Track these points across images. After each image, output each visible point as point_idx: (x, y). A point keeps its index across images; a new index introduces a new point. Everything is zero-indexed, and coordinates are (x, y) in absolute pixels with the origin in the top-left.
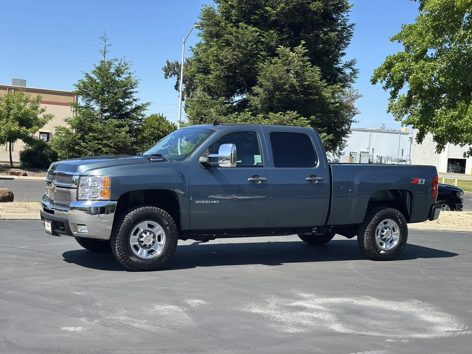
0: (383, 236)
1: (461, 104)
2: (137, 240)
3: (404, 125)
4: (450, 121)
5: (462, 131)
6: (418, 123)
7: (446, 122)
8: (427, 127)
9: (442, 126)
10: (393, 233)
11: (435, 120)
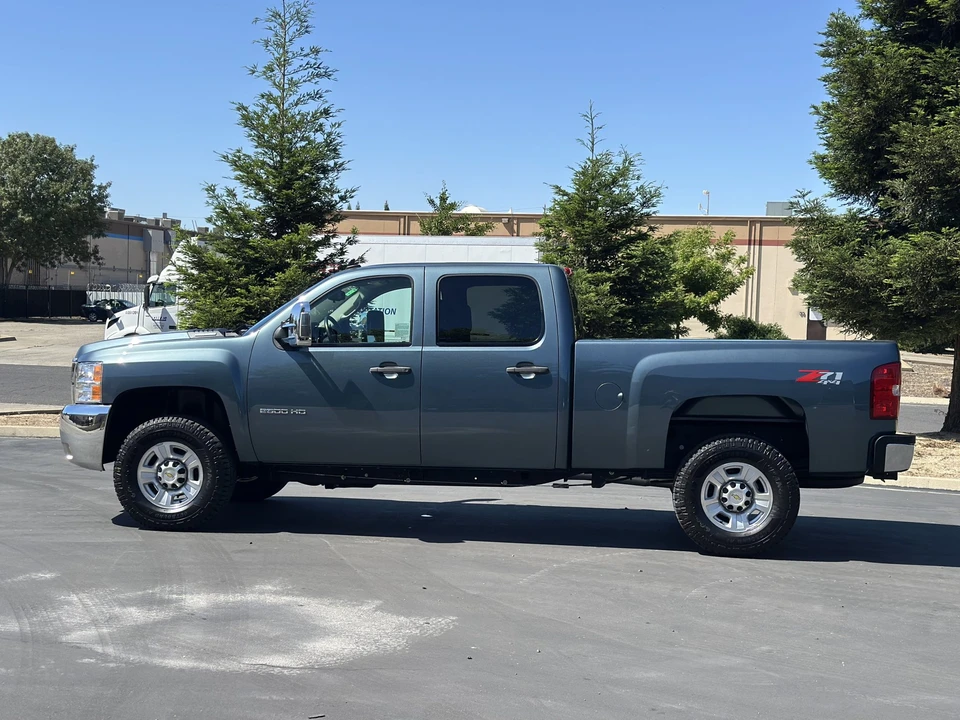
0: (725, 500)
2: (154, 475)
10: (758, 495)
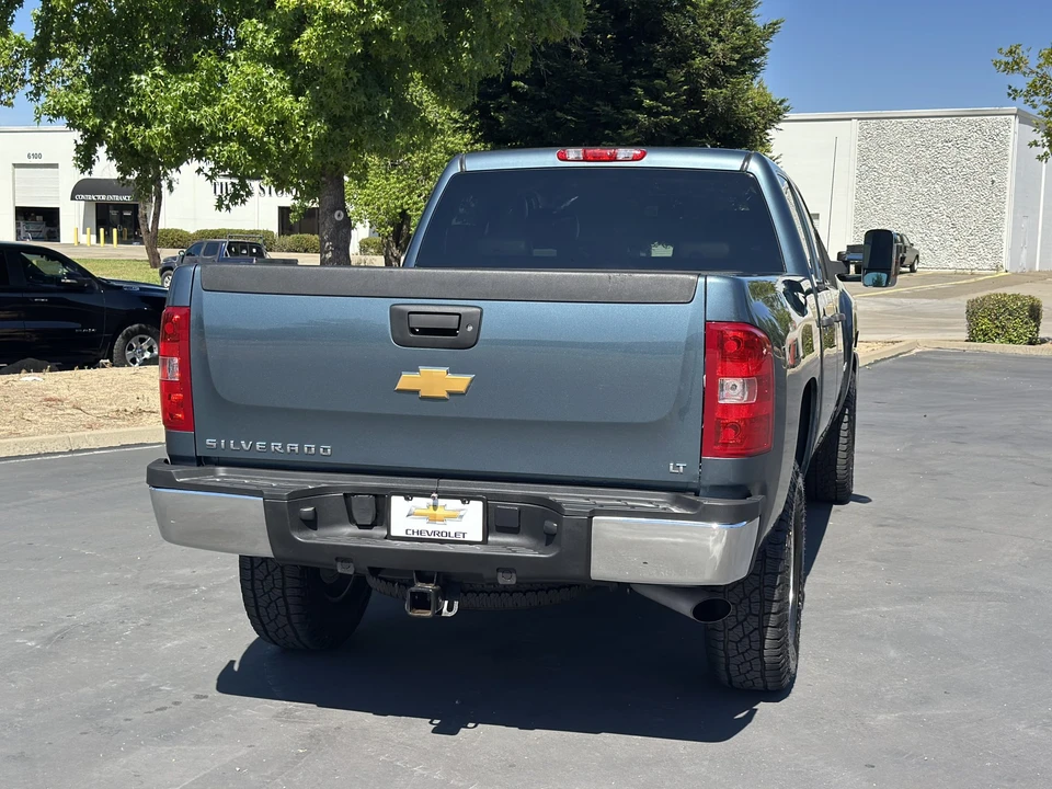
1: (208, 61)
3: (44, 118)
4: (181, 108)
5: (214, 139)
6: (85, 114)
7: (173, 110)
8: (114, 124)
9: (162, 122)
11: (133, 105)
